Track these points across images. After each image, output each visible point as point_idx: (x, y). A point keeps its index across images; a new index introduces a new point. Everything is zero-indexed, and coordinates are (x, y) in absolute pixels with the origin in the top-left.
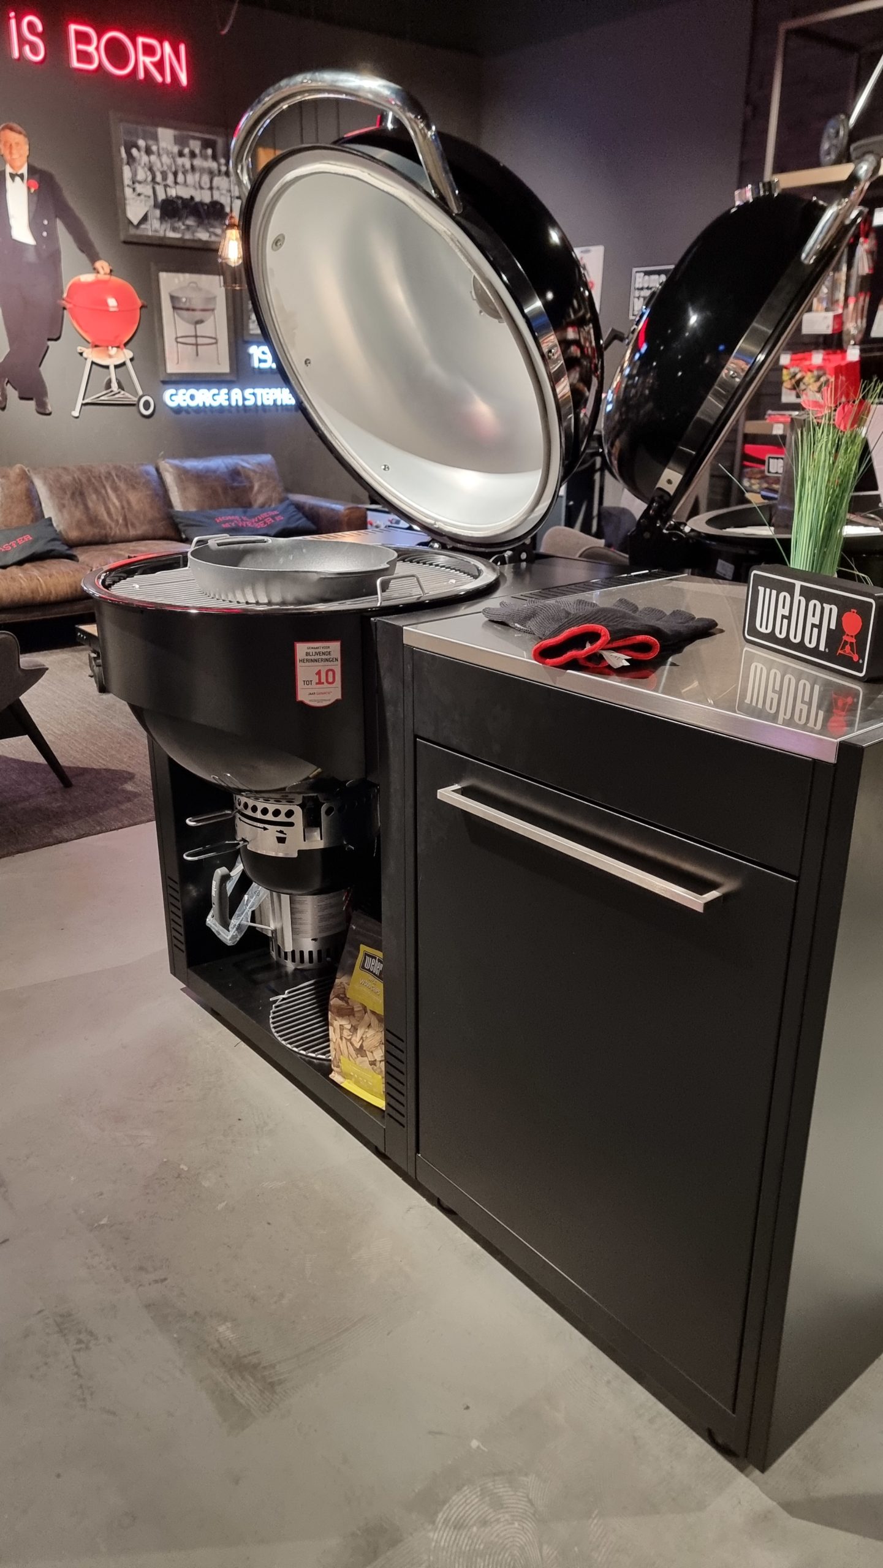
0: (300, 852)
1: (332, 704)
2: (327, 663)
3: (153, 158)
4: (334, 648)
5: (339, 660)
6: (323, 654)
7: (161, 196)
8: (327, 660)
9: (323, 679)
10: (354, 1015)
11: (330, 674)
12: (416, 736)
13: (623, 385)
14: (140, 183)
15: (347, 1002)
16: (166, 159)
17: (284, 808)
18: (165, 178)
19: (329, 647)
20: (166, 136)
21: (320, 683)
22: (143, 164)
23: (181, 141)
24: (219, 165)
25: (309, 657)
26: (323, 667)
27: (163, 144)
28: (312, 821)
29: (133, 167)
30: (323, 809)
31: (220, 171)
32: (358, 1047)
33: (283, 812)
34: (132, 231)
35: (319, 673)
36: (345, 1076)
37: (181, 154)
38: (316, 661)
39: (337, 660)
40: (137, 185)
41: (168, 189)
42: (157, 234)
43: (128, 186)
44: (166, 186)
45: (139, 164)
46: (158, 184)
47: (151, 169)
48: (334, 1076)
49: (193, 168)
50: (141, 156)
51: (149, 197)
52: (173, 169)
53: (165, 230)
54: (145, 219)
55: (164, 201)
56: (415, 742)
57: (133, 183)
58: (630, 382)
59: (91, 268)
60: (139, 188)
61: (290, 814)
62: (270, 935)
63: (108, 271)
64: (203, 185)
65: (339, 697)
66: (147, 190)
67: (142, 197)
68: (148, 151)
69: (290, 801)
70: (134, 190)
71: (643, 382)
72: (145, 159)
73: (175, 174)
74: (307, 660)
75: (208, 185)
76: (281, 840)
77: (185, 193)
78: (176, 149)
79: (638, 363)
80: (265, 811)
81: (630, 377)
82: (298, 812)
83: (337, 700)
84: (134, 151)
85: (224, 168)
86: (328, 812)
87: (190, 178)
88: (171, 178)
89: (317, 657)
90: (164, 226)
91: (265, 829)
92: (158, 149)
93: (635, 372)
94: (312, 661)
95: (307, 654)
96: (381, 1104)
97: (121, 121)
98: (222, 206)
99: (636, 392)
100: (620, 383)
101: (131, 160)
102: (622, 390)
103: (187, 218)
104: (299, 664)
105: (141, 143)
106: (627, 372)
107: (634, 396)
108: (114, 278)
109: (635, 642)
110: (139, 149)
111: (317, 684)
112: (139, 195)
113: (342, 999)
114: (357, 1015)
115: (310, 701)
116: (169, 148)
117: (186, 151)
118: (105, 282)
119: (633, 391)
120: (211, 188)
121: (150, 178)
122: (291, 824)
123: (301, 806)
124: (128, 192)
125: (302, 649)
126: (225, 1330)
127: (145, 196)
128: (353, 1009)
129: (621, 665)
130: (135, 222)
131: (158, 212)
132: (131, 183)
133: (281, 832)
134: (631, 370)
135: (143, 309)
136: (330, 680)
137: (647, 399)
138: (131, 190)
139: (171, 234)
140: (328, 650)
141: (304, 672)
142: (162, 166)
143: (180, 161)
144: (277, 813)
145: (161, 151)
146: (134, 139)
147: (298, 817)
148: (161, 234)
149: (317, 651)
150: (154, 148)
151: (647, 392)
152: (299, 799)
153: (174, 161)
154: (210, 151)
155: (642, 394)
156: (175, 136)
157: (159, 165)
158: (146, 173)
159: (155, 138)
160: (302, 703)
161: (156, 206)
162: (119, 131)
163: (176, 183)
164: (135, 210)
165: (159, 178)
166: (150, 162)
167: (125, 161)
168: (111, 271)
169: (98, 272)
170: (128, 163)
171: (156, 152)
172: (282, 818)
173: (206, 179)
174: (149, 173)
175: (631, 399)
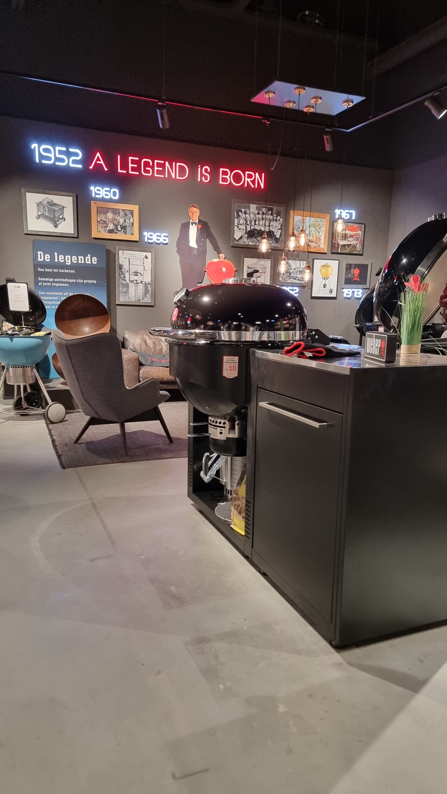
0: (227, 438)
1: (234, 378)
2: (233, 364)
3: (247, 215)
4: (236, 359)
5: (238, 363)
6: (233, 360)
7: (249, 229)
8: (234, 363)
9: (232, 369)
10: (239, 500)
11: (234, 367)
12: (258, 387)
13: (378, 287)
14: (241, 225)
15: (238, 496)
16: (252, 215)
17: (223, 421)
18: (251, 223)
19: (234, 358)
20: (253, 208)
21: (231, 370)
22: (243, 218)
23: (257, 209)
24: (274, 217)
25: (228, 361)
26: (232, 365)
27: (251, 210)
28: (232, 428)
29: (239, 219)
30: (237, 422)
31: (273, 219)
32: (239, 511)
33: (222, 423)
34: (235, 242)
35: (230, 367)
36: (235, 525)
37: (258, 214)
38: (230, 362)
39: (237, 363)
40: (239, 225)
41: (252, 226)
42: (244, 243)
43: (236, 226)
44: (251, 226)
45: (241, 218)
46: (248, 225)
47: (246, 219)
48: (232, 526)
49: (262, 218)
50: (242, 215)
51: (244, 230)
52: (255, 219)
53: (248, 242)
54: (241, 238)
55: (249, 231)
56: (257, 389)
57: (238, 225)
58: (381, 286)
59: (218, 256)
60: (240, 227)
61: (224, 423)
62: (224, 484)
63: (224, 257)
64: (266, 225)
65: (237, 376)
66: (243, 227)
67: (241, 229)
68: (245, 213)
69: (225, 419)
70: (238, 227)
71: (385, 286)
72: (244, 216)
73: (255, 221)
74: (227, 362)
75: (268, 225)
76: (221, 433)
77: (257, 228)
78: (256, 212)
79: (384, 277)
80: (216, 422)
81: (381, 283)
82: (227, 422)
83: (236, 377)
84: (240, 213)
85: (275, 218)
86: (238, 424)
87: (261, 222)
88: (253, 222)
89: (230, 361)
90: (248, 241)
91: (216, 429)
92: (249, 212)
93: (382, 281)
94: (229, 362)
95: (227, 360)
96: (243, 533)
97: (236, 202)
98: (273, 232)
99: (383, 290)
100: (378, 286)
101: (238, 216)
102: (378, 289)
103: (258, 237)
104: (224, 363)
105: (243, 210)
106: (380, 281)
107: (382, 291)
108: (225, 260)
109: (317, 350)
110: (242, 213)
111: (230, 370)
112: (240, 229)
113: (236, 494)
114: (240, 500)
115: (227, 376)
116: (254, 211)
117: (261, 212)
118: (222, 262)
119: (382, 289)
120: (269, 226)
121: (245, 223)
122: (224, 427)
123: (229, 421)
124: (236, 228)
125: (225, 358)
126: (173, 588)
127: (242, 229)
128: (239, 498)
129: (309, 355)
130: (237, 239)
131: (247, 235)
132: (237, 225)
133: (221, 430)
134: (381, 281)
135: (236, 272)
136: (234, 369)
137: (387, 292)
138: (237, 227)
139: (251, 243)
140: (234, 359)
141: (226, 366)
142: (250, 218)
143: (258, 216)
144: (220, 423)
145: (250, 213)
146: (240, 209)
147: (227, 425)
148: (247, 243)
149: (231, 359)
150: (248, 212)
151: (386, 289)
152: (228, 418)
153: (255, 216)
154: (270, 212)
155: (385, 290)
156: (256, 207)
157: (249, 218)
158: (243, 221)
159: (249, 208)
160: (224, 376)
161: (246, 233)
162: (235, 206)
163: (255, 224)
164: (237, 235)
165: (248, 223)
166: (245, 216)
167: (236, 217)
168: (225, 257)
169: (220, 258)
170: (237, 218)
171: (248, 214)
172: (222, 425)
173: (267, 222)
174: (244, 221)
175: (381, 292)
